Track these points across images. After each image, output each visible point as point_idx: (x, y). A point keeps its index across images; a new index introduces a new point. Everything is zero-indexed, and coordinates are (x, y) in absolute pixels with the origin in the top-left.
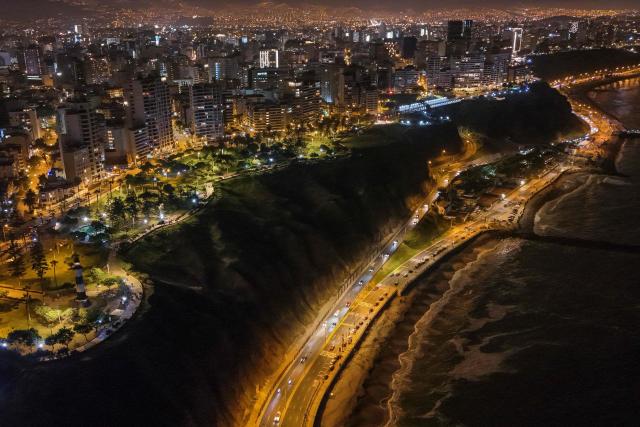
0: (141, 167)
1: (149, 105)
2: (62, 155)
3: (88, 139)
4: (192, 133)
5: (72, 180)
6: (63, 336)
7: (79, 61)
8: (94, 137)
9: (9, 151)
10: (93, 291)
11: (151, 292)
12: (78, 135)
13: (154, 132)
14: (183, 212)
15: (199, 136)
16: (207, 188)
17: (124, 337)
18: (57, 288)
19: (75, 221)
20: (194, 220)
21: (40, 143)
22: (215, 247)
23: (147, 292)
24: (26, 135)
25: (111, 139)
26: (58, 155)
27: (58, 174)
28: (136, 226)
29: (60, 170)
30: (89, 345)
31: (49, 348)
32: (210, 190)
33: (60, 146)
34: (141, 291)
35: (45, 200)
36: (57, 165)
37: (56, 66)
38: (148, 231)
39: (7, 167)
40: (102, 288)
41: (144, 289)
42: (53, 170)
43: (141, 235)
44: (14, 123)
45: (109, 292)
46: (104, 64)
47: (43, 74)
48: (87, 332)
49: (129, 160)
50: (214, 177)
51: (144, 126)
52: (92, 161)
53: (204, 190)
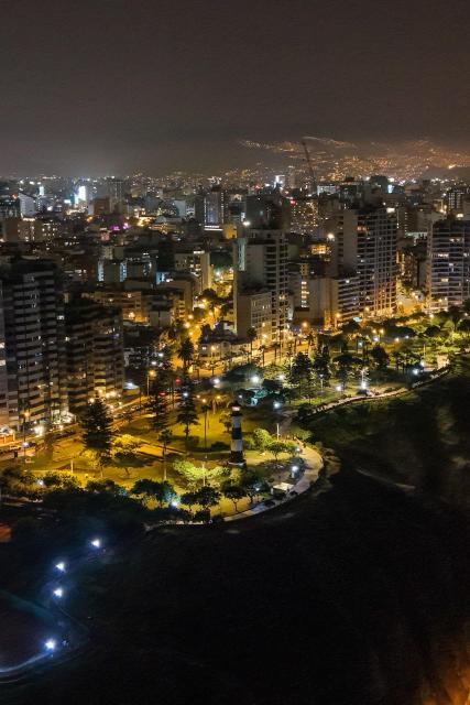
0: (343, 328)
1: (364, 246)
2: (235, 305)
3: (273, 281)
4: (426, 294)
5: (245, 335)
6: (205, 495)
7: (274, 206)
8: (281, 286)
9: (167, 296)
10: (254, 458)
11: (334, 468)
12: (260, 273)
13: (367, 287)
14: (397, 385)
15: (436, 297)
16: (438, 361)
17: (289, 515)
18: (205, 450)
19: (242, 379)
20: (413, 396)
21: (209, 294)
22: (443, 440)
23: (329, 468)
24: (192, 281)
25: (304, 293)
26: (231, 306)
27: (226, 327)
28: (325, 395)
29: (230, 323)
30: (238, 517)
31: (186, 507)
32: (443, 362)
33: (235, 297)
34: (321, 466)
35: (206, 356)
36: (226, 318)
37: (243, 216)
38: (341, 402)
39: (162, 313)
40: (267, 456)
41: (326, 463)
42: (222, 322)
43: (330, 406)
44: (179, 267)
45: (275, 462)
46: (309, 210)
47: (225, 222)
48: (239, 497)
49: (327, 320)
50: (452, 349)
51: (353, 274)
52: (274, 312)
53: (435, 362)
